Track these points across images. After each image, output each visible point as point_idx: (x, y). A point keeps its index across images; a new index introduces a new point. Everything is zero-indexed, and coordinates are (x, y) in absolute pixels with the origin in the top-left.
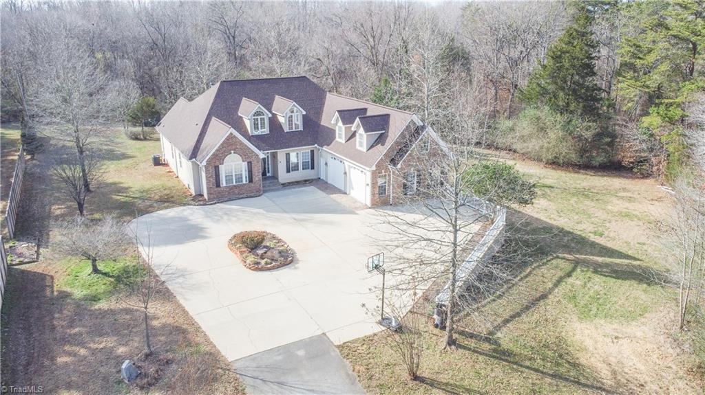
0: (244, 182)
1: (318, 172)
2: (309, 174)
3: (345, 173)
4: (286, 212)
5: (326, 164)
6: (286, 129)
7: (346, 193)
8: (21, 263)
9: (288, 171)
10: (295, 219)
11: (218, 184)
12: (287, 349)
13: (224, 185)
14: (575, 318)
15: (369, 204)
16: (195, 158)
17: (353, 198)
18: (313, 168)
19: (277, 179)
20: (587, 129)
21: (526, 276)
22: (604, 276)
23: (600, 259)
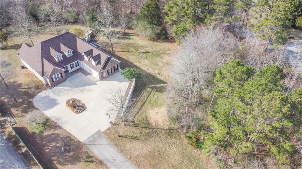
0: (60, 78)
1: (80, 66)
2: (78, 67)
3: (90, 70)
4: (77, 87)
5: (83, 65)
6: (68, 56)
7: (91, 75)
8: (13, 125)
9: (71, 69)
10: (80, 90)
11: (53, 81)
12: (93, 136)
13: (55, 81)
14: (150, 109)
15: (99, 79)
16: (44, 75)
17: (94, 77)
18: (78, 65)
19: (69, 72)
20: (158, 29)
21: (140, 98)
22: (158, 92)
23: (158, 85)
